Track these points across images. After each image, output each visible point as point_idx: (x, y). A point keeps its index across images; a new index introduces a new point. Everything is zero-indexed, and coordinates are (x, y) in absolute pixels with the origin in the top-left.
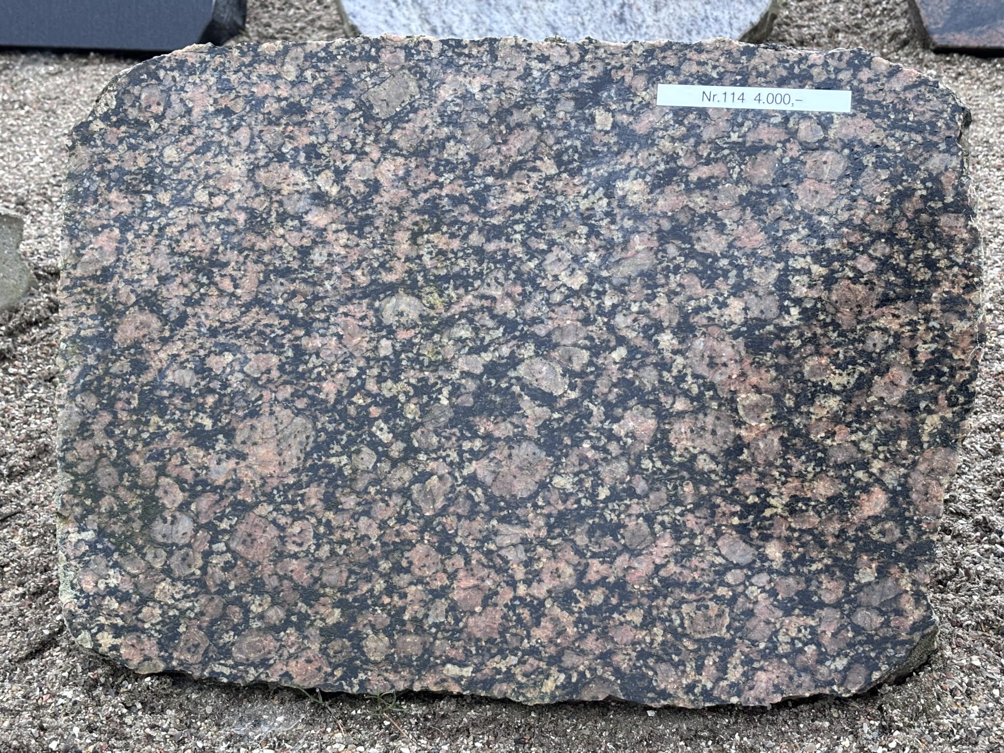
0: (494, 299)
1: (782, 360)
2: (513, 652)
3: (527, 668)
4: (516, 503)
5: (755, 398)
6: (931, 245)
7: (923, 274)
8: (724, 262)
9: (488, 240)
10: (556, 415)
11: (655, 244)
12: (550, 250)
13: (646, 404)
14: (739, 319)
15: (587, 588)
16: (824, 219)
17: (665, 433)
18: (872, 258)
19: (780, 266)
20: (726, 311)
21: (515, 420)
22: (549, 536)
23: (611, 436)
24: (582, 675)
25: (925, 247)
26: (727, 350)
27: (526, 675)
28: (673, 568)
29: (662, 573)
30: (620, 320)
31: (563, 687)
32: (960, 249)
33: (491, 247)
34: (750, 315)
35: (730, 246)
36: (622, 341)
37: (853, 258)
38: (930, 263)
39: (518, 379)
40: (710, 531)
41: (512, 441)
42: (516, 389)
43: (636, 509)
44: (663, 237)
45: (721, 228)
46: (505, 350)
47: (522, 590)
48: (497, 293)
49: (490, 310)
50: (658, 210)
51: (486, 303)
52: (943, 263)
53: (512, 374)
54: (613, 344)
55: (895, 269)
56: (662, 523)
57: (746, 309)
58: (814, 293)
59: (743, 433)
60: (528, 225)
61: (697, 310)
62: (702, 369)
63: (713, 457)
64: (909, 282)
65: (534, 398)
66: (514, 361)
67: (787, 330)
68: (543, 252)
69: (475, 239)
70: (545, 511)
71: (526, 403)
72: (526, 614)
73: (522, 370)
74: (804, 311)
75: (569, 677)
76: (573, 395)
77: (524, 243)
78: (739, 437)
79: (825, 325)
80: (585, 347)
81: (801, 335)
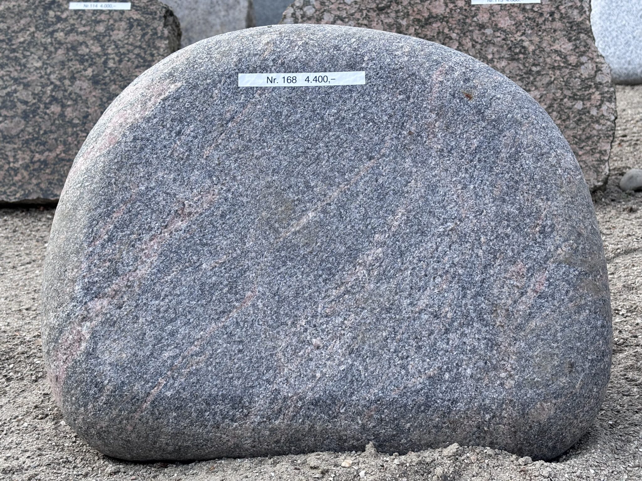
0: (11, 72)
1: (104, 87)
2: (7, 185)
3: (11, 190)
4: (12, 137)
5: (94, 99)
6: (153, 49)
7: (149, 58)
8: (87, 57)
9: (11, 53)
10: (28, 108)
11: (65, 52)
12: (31, 55)
13: (58, 103)
14: (91, 74)
15: (33, 163)
16: (119, 42)
17: (63, 112)
18: (134, 54)
19: (105, 57)
20: (86, 72)
21: (14, 110)
22: (22, 147)
23: (46, 113)
24: (29, 191)
25: (150, 50)
26: (85, 85)
27: (11, 192)
28: (63, 155)
29: (59, 157)
30: (52, 77)
31: (23, 195)
32: (162, 50)
33: (12, 55)
34: (95, 73)
35: (90, 51)
36: (52, 83)
37: (128, 54)
38: (152, 55)
39: (17, 97)
40: (76, 142)
41: (13, 117)
42: (16, 100)
43: (52, 137)
44: (68, 50)
45: (87, 46)
46: (13, 88)
47: (12, 165)
48: (12, 69)
49: (9, 75)
50: (67, 41)
51: (8, 73)
52: (156, 55)
53: (15, 95)
54: (49, 84)
55: (141, 57)
56: (61, 141)
57: (93, 71)
58: (114, 66)
59: (89, 110)
60: (24, 48)
61: (77, 72)
62: (77, 91)
63: (79, 119)
64: (145, 61)
65: (21, 102)
66: (15, 91)
67: (105, 77)
68: (28, 56)
69: (7, 52)
70: (22, 139)
71: (19, 104)
72: (12, 173)
73: (18, 94)
74: (111, 71)
75: (25, 192)
76: (34, 101)
77: (22, 53)
78: (88, 112)
79: (118, 75)
80: (40, 86)
81: (110, 79)
